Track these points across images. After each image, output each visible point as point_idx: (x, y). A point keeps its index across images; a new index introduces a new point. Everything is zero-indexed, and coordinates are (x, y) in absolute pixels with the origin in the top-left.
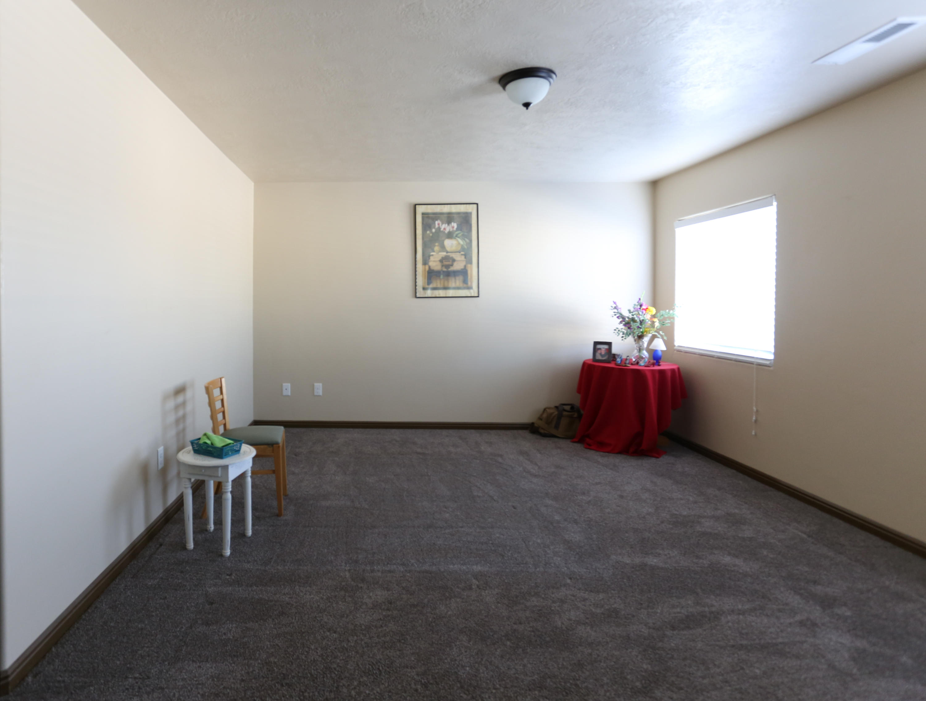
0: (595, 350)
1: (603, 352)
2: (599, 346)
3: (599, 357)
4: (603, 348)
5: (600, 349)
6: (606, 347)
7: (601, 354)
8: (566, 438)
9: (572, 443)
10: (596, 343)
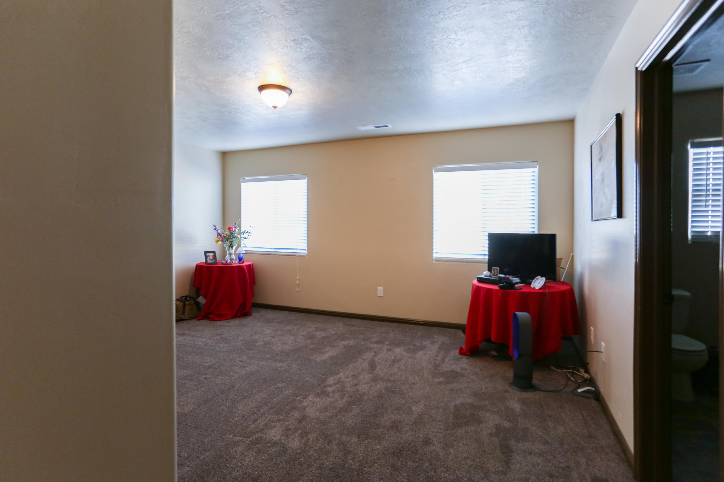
0: (206, 257)
1: (211, 258)
2: (208, 254)
3: (209, 261)
4: (211, 255)
5: (209, 256)
6: (212, 254)
7: (210, 259)
8: (191, 318)
9: (198, 321)
10: (206, 253)
